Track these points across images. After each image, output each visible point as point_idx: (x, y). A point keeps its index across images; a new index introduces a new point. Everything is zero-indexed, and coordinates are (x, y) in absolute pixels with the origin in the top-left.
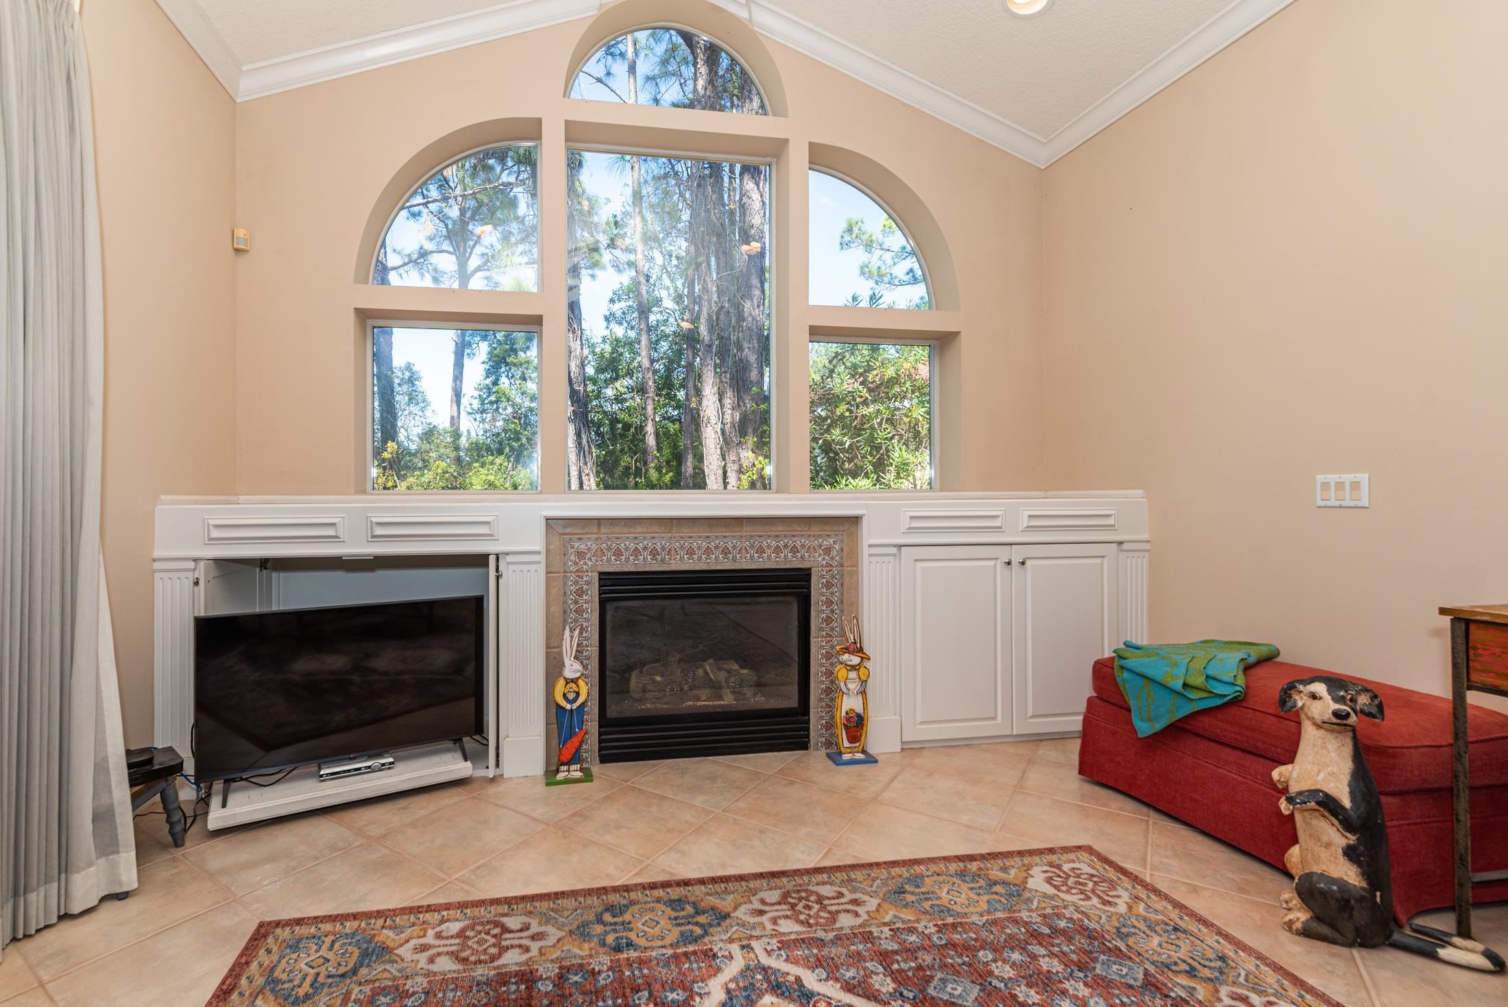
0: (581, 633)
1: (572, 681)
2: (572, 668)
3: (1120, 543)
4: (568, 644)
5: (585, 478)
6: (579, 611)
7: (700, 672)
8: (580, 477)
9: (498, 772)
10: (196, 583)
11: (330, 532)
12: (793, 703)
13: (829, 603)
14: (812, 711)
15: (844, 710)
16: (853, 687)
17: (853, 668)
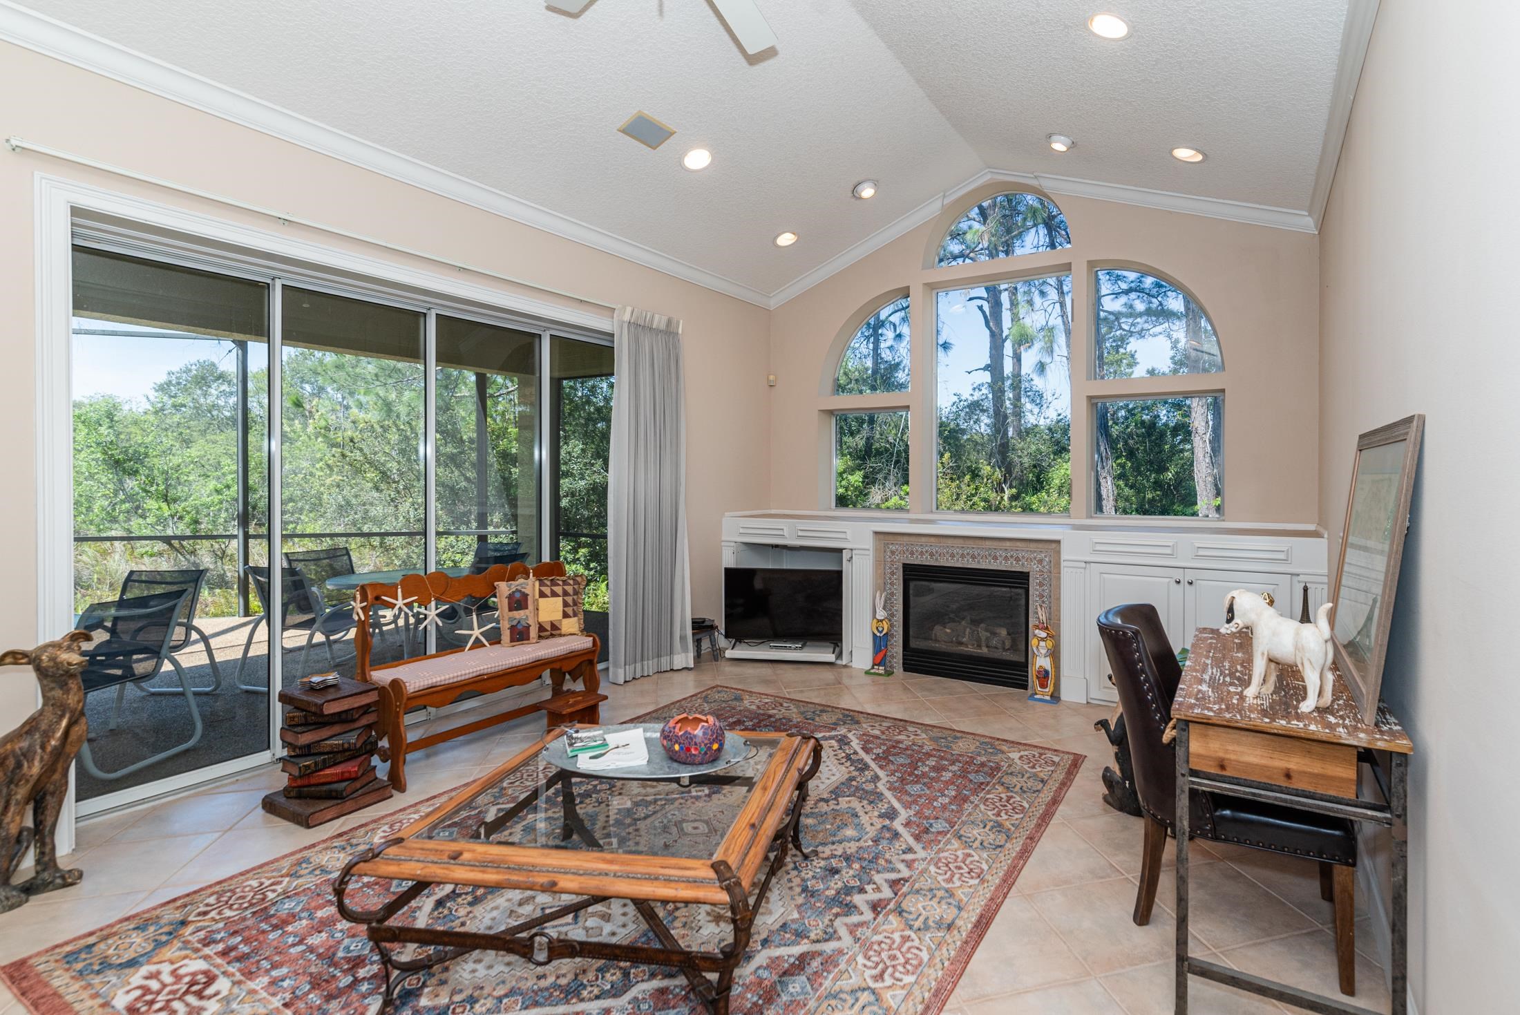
1: (880, 620)
2: (884, 614)
4: (879, 601)
15: (1037, 666)
16: (1043, 651)
17: (1043, 639)
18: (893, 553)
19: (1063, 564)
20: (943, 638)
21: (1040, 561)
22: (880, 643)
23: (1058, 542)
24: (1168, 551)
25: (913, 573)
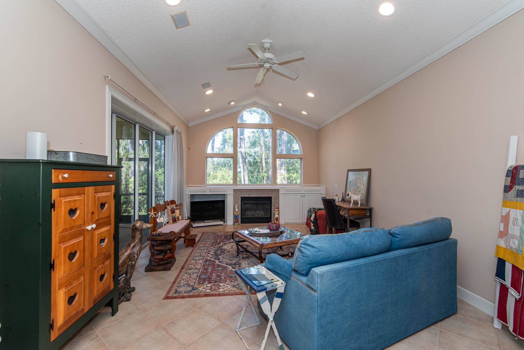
0: (238, 205)
1: (237, 211)
2: (237, 210)
3: (321, 193)
4: (236, 207)
5: (245, 176)
6: (238, 202)
7: (257, 212)
8: (244, 176)
9: (227, 224)
10: (189, 197)
11: (205, 191)
12: (269, 216)
13: (275, 202)
14: (272, 218)
15: (276, 217)
16: (277, 214)
17: (277, 211)
18: (238, 194)
19: (280, 194)
20: (249, 214)
21: (274, 194)
22: (235, 217)
23: (279, 190)
24: (300, 190)
25: (243, 199)
